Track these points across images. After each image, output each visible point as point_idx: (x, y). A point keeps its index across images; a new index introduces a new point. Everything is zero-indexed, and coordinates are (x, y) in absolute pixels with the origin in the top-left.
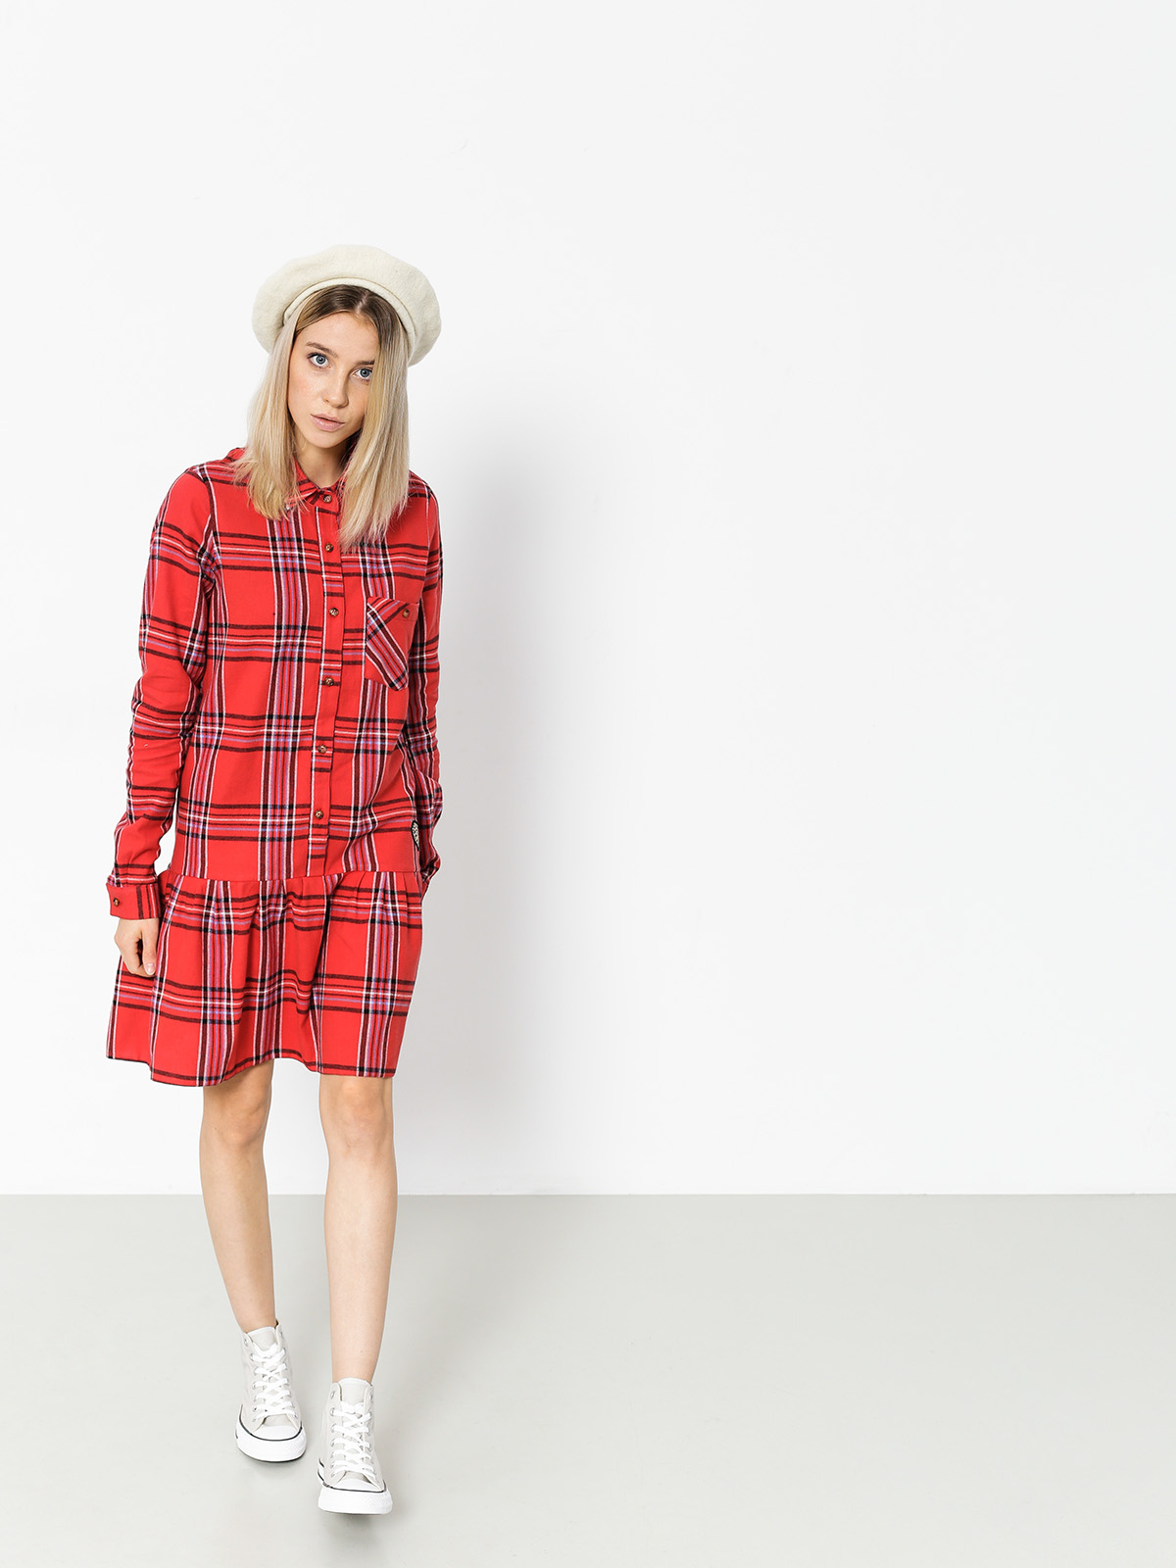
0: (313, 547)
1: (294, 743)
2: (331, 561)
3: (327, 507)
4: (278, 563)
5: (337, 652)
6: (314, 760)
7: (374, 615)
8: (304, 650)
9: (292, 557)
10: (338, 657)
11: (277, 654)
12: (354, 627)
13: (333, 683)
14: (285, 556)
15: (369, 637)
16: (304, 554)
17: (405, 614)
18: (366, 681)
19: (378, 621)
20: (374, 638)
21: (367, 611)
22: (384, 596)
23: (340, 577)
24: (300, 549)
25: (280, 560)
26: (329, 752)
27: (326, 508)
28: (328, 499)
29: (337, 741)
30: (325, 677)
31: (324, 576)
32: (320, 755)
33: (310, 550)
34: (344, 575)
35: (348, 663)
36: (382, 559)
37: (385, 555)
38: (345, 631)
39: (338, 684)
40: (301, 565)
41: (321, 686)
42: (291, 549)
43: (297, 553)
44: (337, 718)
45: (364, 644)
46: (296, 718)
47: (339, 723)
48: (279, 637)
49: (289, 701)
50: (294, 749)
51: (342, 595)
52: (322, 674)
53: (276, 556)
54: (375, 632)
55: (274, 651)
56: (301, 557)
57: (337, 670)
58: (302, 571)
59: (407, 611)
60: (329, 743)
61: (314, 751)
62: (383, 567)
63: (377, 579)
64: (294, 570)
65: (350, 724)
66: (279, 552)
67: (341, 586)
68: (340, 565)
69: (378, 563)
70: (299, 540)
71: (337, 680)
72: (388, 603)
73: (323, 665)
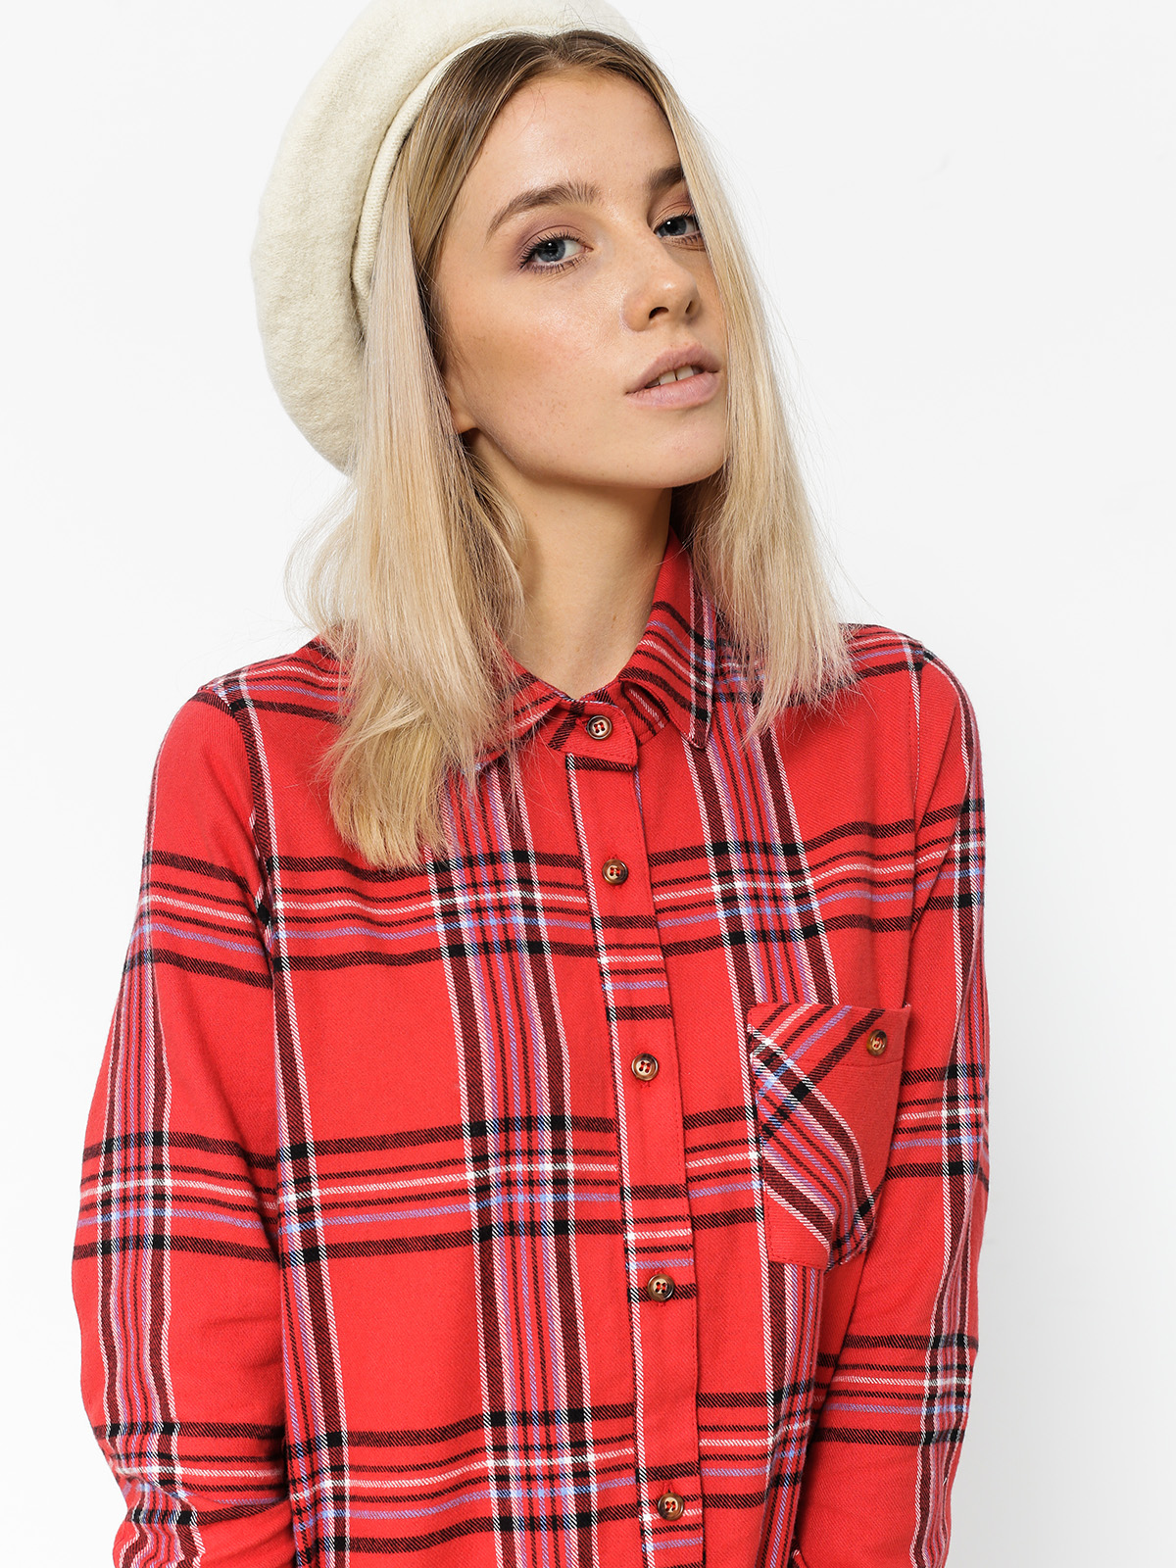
0: (566, 874)
1: (583, 1499)
2: (624, 911)
3: (600, 753)
4: (458, 932)
5: (672, 1192)
6: (650, 1547)
7: (771, 1060)
8: (571, 1197)
9: (502, 908)
10: (677, 1206)
11: (484, 1213)
12: (711, 1105)
13: (675, 1292)
14: (478, 910)
15: (766, 1132)
16: (538, 896)
17: (876, 1044)
18: (776, 1270)
19: (788, 1078)
20: (784, 1131)
21: (749, 1050)
22: (797, 998)
23: (654, 958)
24: (525, 883)
25: (465, 923)
26: (692, 1513)
27: (596, 756)
28: (601, 730)
29: (711, 1471)
30: (647, 1275)
31: (604, 960)
32: (668, 1525)
33: (558, 886)
34: (666, 950)
35: (714, 1221)
36: (787, 886)
37: (796, 873)
38: (689, 1122)
39: (691, 1292)
40: (533, 930)
41: (636, 1307)
42: (498, 884)
43: (515, 894)
44: (702, 1400)
45: (753, 1155)
46: (576, 1415)
47: (713, 1415)
48: (481, 1160)
49: (544, 1364)
50: (584, 1520)
51: (666, 1012)
52: (633, 1266)
53: (450, 913)
54: (783, 1113)
55: (473, 1206)
56: (529, 908)
57: (679, 1247)
58: (535, 947)
59: (881, 1036)
60: (688, 1485)
61: (647, 1517)
62: (792, 909)
63: (776, 948)
64: (509, 946)
65: (745, 1415)
66: (461, 900)
67: (658, 983)
68: (650, 923)
69: (776, 898)
70: (521, 856)
71: (684, 1279)
72: (813, 1018)
73: (631, 1236)
